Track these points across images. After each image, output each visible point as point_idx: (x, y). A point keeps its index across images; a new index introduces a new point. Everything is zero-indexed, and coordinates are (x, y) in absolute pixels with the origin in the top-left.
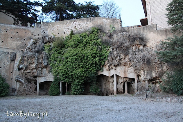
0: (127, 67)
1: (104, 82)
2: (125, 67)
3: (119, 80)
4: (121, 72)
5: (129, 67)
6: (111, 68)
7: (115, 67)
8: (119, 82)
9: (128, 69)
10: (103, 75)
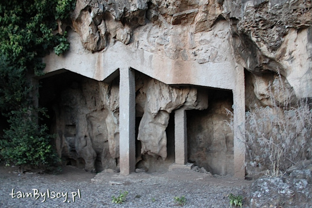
0: (192, 30)
1: (87, 111)
2: (179, 29)
3: (149, 98)
4: (156, 56)
5: (203, 27)
6: (107, 34)
7: (127, 29)
8: (145, 109)
9: (199, 37)
10: (69, 71)
